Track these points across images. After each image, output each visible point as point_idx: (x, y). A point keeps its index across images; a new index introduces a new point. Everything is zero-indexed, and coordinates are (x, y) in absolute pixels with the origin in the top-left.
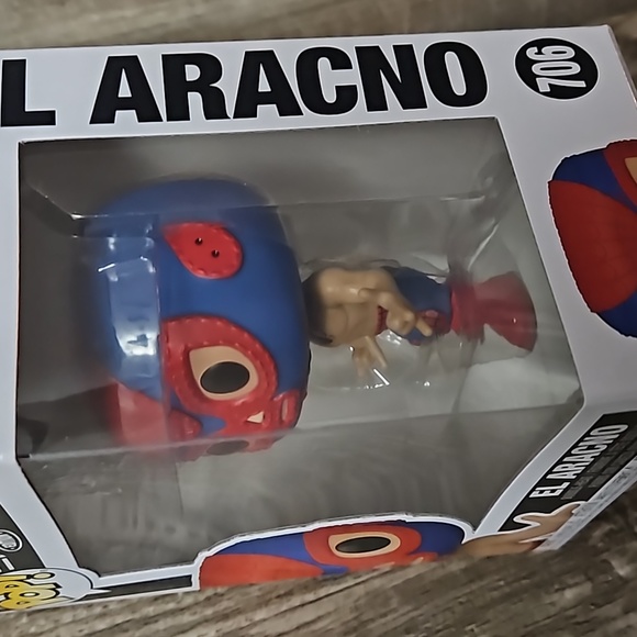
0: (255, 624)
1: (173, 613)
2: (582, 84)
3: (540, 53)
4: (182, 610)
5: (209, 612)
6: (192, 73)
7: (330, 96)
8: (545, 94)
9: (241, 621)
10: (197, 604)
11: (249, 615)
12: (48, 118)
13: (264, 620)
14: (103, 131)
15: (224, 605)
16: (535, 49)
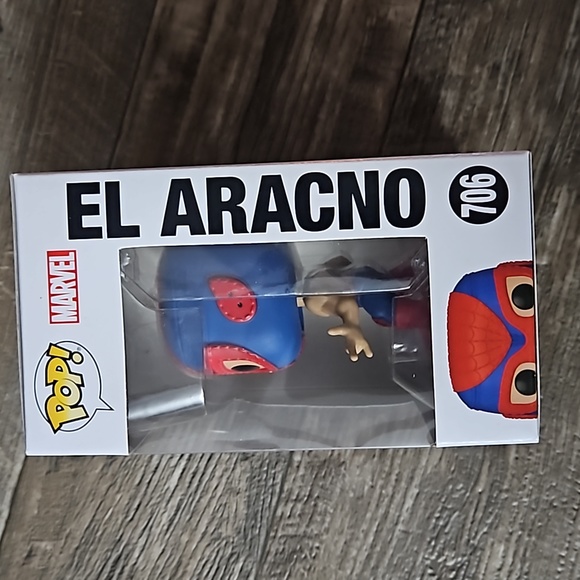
0: (426, 467)
1: (391, 502)
2: (493, 211)
3: (470, 181)
4: (393, 496)
5: (403, 484)
6: (226, 194)
7: (315, 217)
8: (464, 219)
9: (420, 472)
10: (394, 487)
11: (420, 466)
12: (134, 231)
13: (428, 461)
14: (170, 241)
15: (406, 475)
16: (467, 177)
